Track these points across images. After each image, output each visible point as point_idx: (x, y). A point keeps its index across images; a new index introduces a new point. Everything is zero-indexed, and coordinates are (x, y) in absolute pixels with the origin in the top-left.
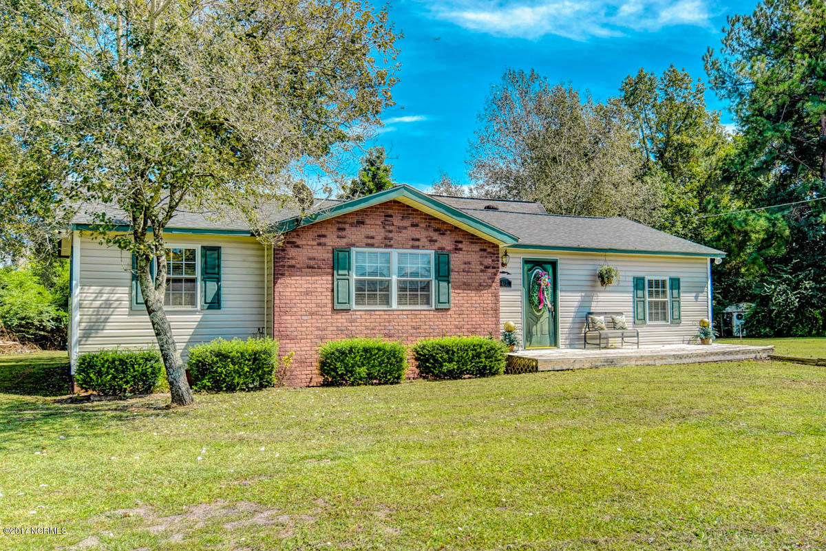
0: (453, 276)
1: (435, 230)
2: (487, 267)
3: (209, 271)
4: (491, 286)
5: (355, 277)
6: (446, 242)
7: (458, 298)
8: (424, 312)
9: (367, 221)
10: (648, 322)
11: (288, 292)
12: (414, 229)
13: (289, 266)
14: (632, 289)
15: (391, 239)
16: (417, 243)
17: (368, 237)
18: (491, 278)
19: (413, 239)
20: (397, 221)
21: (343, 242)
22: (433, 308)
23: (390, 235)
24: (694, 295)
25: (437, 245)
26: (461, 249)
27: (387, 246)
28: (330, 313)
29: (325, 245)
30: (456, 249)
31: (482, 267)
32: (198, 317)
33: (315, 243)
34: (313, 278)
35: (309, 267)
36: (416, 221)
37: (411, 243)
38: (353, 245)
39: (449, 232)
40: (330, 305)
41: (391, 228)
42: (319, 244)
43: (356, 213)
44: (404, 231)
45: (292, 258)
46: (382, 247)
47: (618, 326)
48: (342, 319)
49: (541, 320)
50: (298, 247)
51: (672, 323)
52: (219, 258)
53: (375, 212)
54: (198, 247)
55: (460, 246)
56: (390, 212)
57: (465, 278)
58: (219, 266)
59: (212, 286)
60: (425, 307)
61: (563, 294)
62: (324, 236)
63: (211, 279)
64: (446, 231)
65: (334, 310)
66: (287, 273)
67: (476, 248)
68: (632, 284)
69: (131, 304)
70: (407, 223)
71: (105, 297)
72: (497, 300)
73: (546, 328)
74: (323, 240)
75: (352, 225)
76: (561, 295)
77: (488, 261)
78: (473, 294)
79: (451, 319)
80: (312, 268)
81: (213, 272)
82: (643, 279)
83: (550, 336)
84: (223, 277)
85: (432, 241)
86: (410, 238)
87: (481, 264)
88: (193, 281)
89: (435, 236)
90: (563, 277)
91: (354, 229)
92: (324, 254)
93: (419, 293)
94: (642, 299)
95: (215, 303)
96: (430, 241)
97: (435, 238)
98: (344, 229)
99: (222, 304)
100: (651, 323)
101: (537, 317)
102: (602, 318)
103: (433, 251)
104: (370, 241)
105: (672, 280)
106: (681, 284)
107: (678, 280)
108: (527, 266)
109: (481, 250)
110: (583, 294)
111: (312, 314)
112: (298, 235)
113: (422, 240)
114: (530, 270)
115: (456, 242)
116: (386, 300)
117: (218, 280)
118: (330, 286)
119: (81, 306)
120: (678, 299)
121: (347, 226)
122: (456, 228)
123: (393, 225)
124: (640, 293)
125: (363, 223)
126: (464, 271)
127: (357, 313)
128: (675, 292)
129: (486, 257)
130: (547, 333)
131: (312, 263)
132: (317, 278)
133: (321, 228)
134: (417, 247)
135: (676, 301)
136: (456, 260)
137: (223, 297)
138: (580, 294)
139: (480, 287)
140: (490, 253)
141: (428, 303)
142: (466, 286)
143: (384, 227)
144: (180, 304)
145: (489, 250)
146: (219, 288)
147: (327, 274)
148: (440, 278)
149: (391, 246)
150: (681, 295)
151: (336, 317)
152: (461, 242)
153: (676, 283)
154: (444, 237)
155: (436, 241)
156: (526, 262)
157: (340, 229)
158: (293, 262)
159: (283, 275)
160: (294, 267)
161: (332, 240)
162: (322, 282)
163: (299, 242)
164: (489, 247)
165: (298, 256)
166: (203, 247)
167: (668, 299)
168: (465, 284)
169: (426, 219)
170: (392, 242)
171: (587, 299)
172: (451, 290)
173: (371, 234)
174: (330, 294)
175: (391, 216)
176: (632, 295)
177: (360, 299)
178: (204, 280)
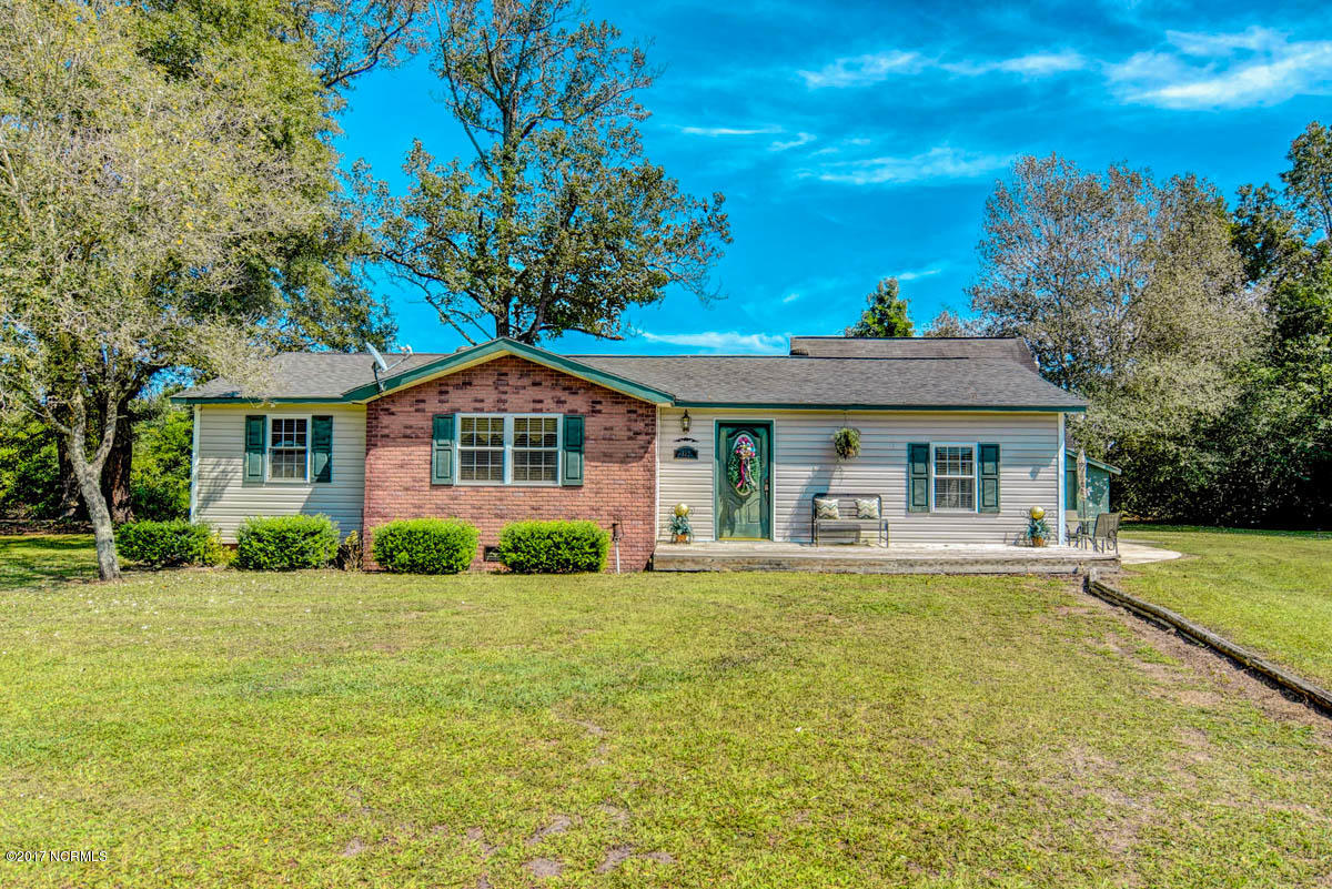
0: (588, 445)
1: (564, 389)
2: (637, 434)
3: (320, 442)
4: (642, 457)
5: (459, 447)
6: (579, 403)
7: (592, 472)
8: (548, 490)
9: (475, 382)
10: (933, 509)
11: (380, 465)
12: (535, 388)
13: (382, 436)
14: (905, 461)
15: (505, 402)
16: (539, 406)
17: (476, 401)
18: (643, 447)
19: (534, 401)
20: (513, 380)
21: (446, 407)
22: (560, 484)
23: (504, 397)
24: (1030, 469)
25: (567, 407)
26: (599, 412)
27: (500, 410)
28: (428, 488)
29: (424, 411)
30: (593, 411)
31: (631, 434)
32: (309, 490)
33: (413, 409)
34: (410, 449)
35: (405, 437)
36: (538, 379)
37: (532, 405)
38: (458, 410)
39: (583, 391)
40: (428, 480)
41: (506, 388)
42: (417, 411)
43: (464, 373)
44: (522, 392)
45: (386, 427)
46: (494, 412)
47: (862, 514)
48: (441, 496)
49: (748, 502)
50: (393, 414)
51: (980, 511)
52: (330, 428)
53: (485, 370)
54: (308, 417)
55: (598, 407)
56: (505, 369)
57: (604, 447)
58: (330, 437)
59: (322, 458)
60: (551, 483)
61: (782, 467)
62: (423, 401)
63: (322, 451)
64: (580, 388)
65: (434, 486)
66: (379, 444)
67: (622, 409)
68: (905, 454)
69: (244, 475)
70: (526, 381)
71: (222, 467)
72: (653, 476)
73: (756, 512)
74: (421, 406)
75: (457, 387)
76: (778, 470)
77: (640, 426)
78: (615, 467)
79: (583, 499)
80: (409, 437)
81: (323, 443)
82: (927, 446)
83: (761, 524)
84: (334, 448)
85: (560, 402)
86: (529, 398)
87: (629, 430)
88: (304, 452)
89: (564, 396)
90: (780, 445)
91: (460, 392)
92: (422, 422)
93: (543, 466)
94: (925, 476)
95: (325, 476)
96: (557, 402)
97: (563, 399)
98: (447, 392)
99: (333, 477)
100: (939, 511)
101: (740, 498)
102: (835, 501)
103: (562, 415)
104: (478, 405)
105: (983, 447)
106: (1001, 454)
107: (996, 447)
108: (724, 432)
109: (629, 412)
110: (816, 468)
111: (407, 489)
112: (393, 401)
113: (545, 402)
114: (730, 436)
115: (593, 402)
116: (499, 475)
117: (329, 451)
118: (429, 458)
119: (200, 477)
120: (995, 476)
121: (450, 389)
122: (593, 385)
123: (508, 385)
124: (920, 467)
125: (470, 384)
126: (604, 439)
127: (461, 489)
128: (989, 466)
129: (636, 421)
130: (758, 519)
131: (409, 432)
132: (413, 448)
133: (419, 392)
134: (541, 411)
135: (992, 480)
136: (592, 426)
137: (334, 469)
138: (811, 468)
139: (625, 460)
140: (642, 415)
141: (554, 478)
142: (607, 457)
143: (496, 388)
144: (293, 476)
145: (640, 411)
146: (330, 460)
147: (427, 444)
148: (570, 448)
149: (505, 410)
150: (1001, 470)
151: (435, 493)
152: (600, 403)
153: (990, 453)
154: (575, 397)
155: (565, 402)
156: (721, 425)
157: (441, 393)
158: (386, 431)
159: (376, 445)
160: (388, 436)
161: (433, 405)
162: (419, 453)
163: (393, 409)
164: (640, 407)
165: (391, 423)
166: (314, 417)
167: (975, 476)
168: (605, 455)
169: (552, 376)
170: (507, 405)
171: (824, 475)
172: (584, 463)
173: (480, 397)
174: (428, 466)
175: (506, 374)
176: (905, 470)
177: (466, 473)
178: (313, 451)
